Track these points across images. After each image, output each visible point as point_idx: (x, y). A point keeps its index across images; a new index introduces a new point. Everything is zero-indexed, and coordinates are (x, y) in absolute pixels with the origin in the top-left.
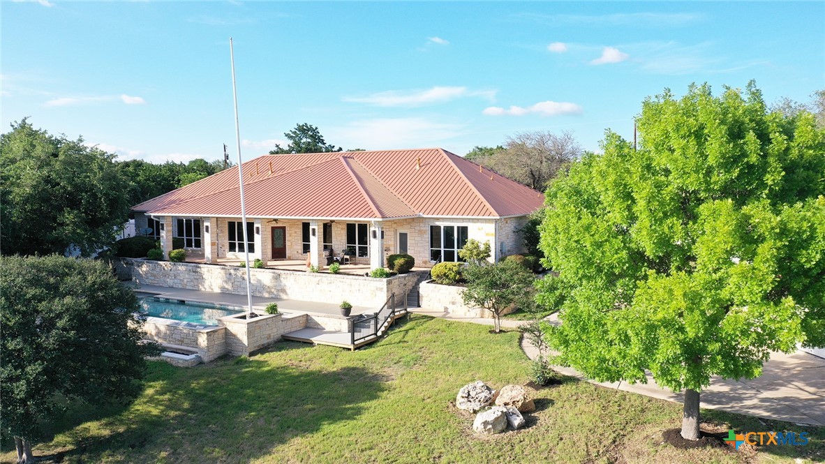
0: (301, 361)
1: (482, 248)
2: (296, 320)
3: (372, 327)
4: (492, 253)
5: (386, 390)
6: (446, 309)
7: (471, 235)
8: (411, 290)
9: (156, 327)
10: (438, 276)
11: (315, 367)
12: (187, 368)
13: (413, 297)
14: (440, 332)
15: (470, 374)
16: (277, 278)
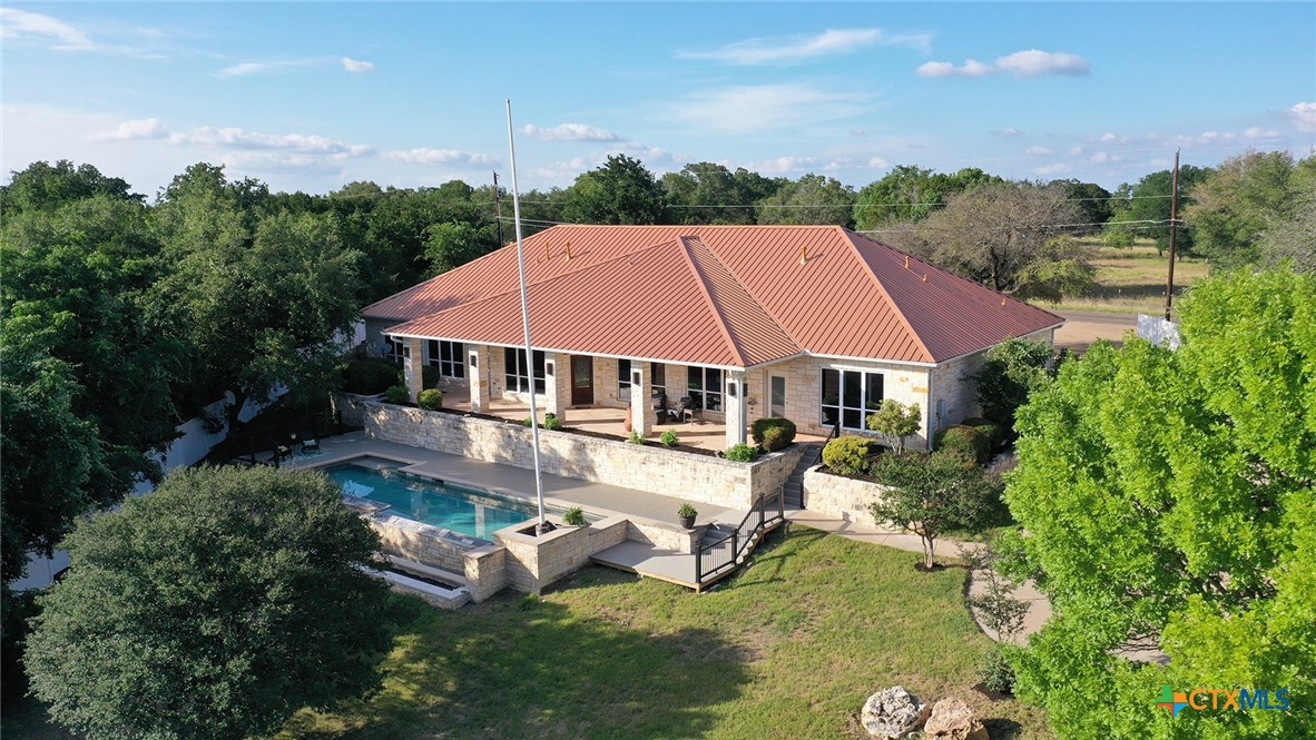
0: (619, 609)
1: (907, 413)
2: (612, 530)
3: (729, 546)
4: (923, 423)
5: (751, 681)
6: (846, 515)
7: (889, 392)
8: (790, 477)
9: (403, 534)
10: (834, 462)
11: (640, 623)
12: (450, 611)
13: (792, 493)
14: (835, 562)
15: (884, 657)
16: (580, 449)
